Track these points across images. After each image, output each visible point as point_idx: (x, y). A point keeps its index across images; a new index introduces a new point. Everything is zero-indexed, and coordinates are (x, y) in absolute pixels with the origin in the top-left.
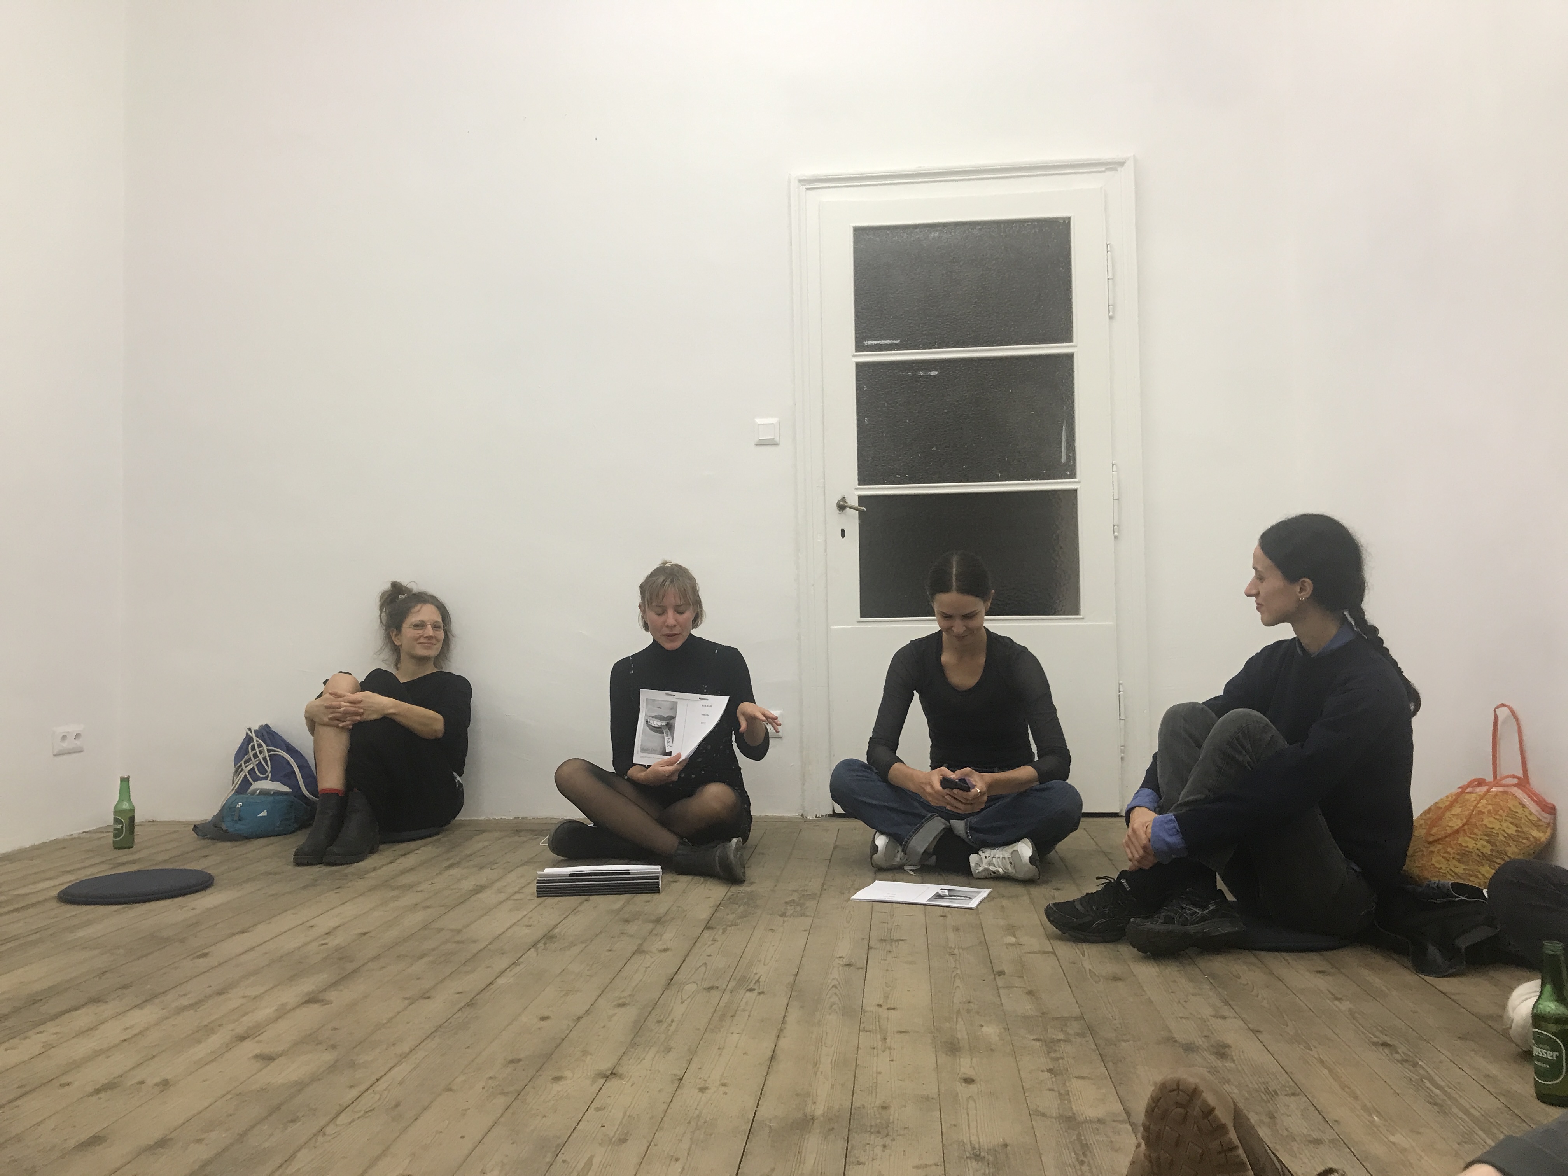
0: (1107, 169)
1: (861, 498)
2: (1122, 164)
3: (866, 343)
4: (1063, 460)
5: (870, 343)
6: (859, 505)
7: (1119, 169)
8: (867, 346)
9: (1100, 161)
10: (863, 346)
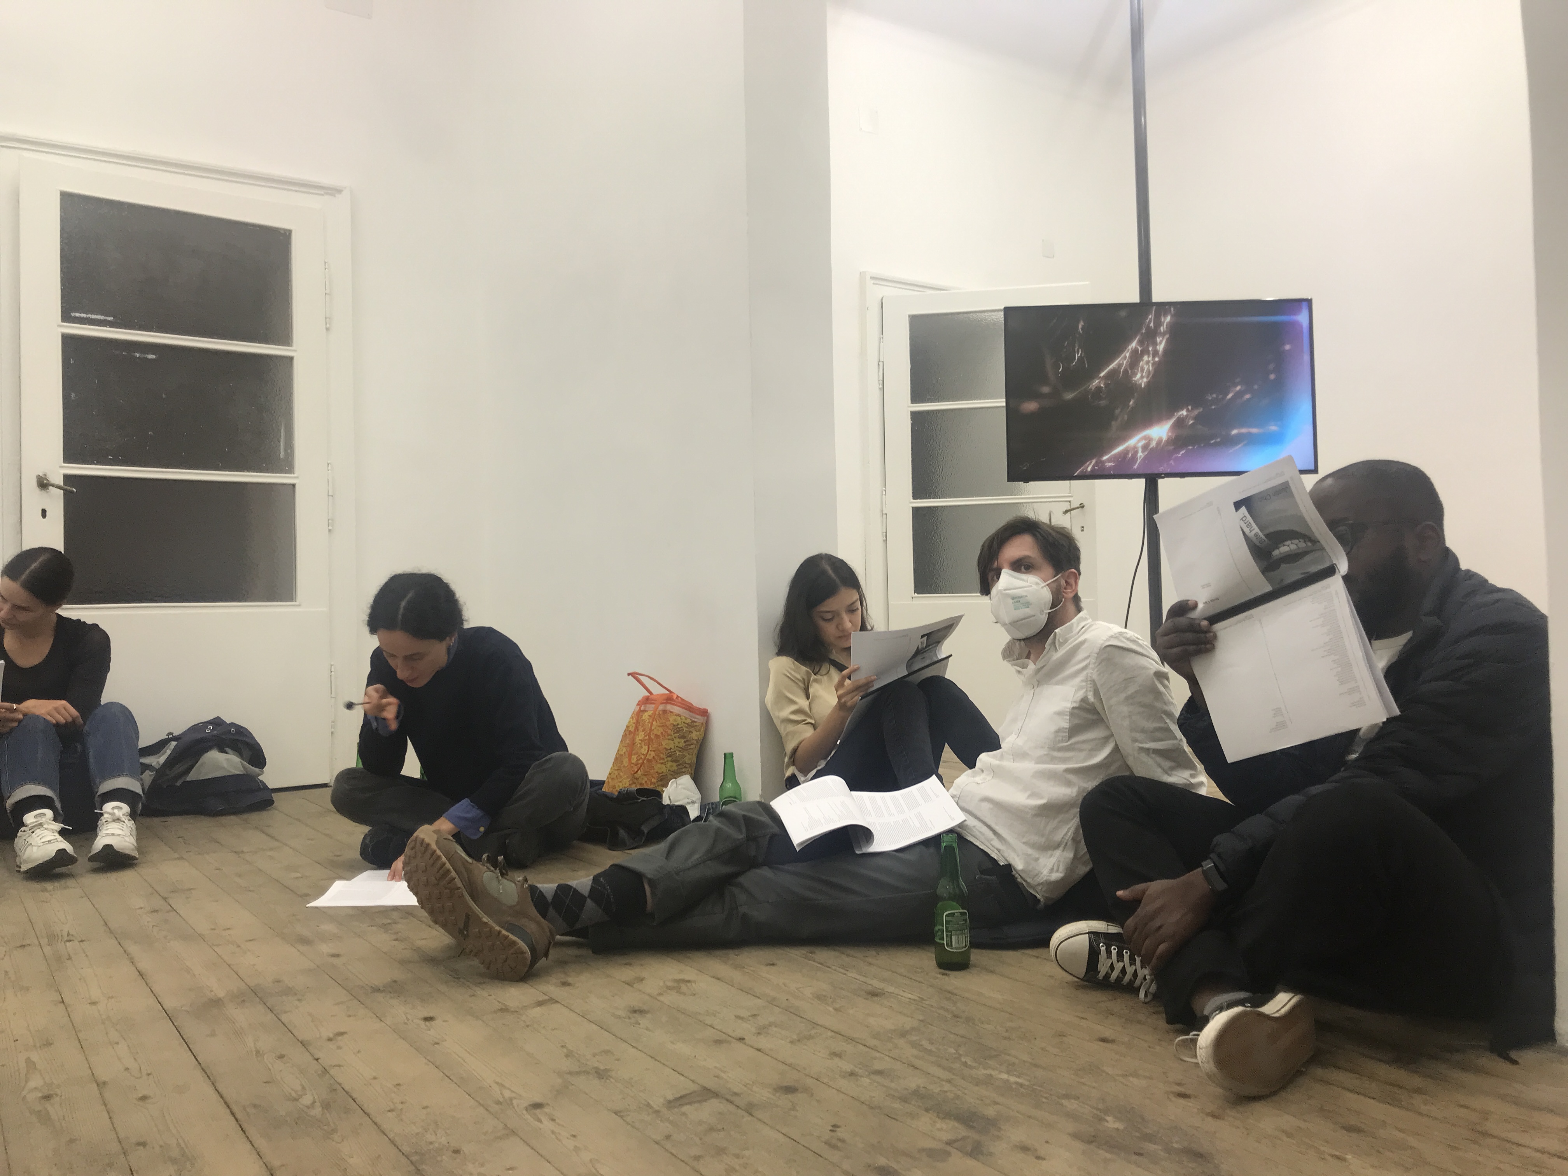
0: (327, 194)
1: (68, 478)
2: (339, 191)
3: (73, 314)
4: (282, 456)
5: (78, 315)
6: (64, 484)
7: (337, 195)
8: (75, 317)
9: (319, 185)
10: (71, 316)
